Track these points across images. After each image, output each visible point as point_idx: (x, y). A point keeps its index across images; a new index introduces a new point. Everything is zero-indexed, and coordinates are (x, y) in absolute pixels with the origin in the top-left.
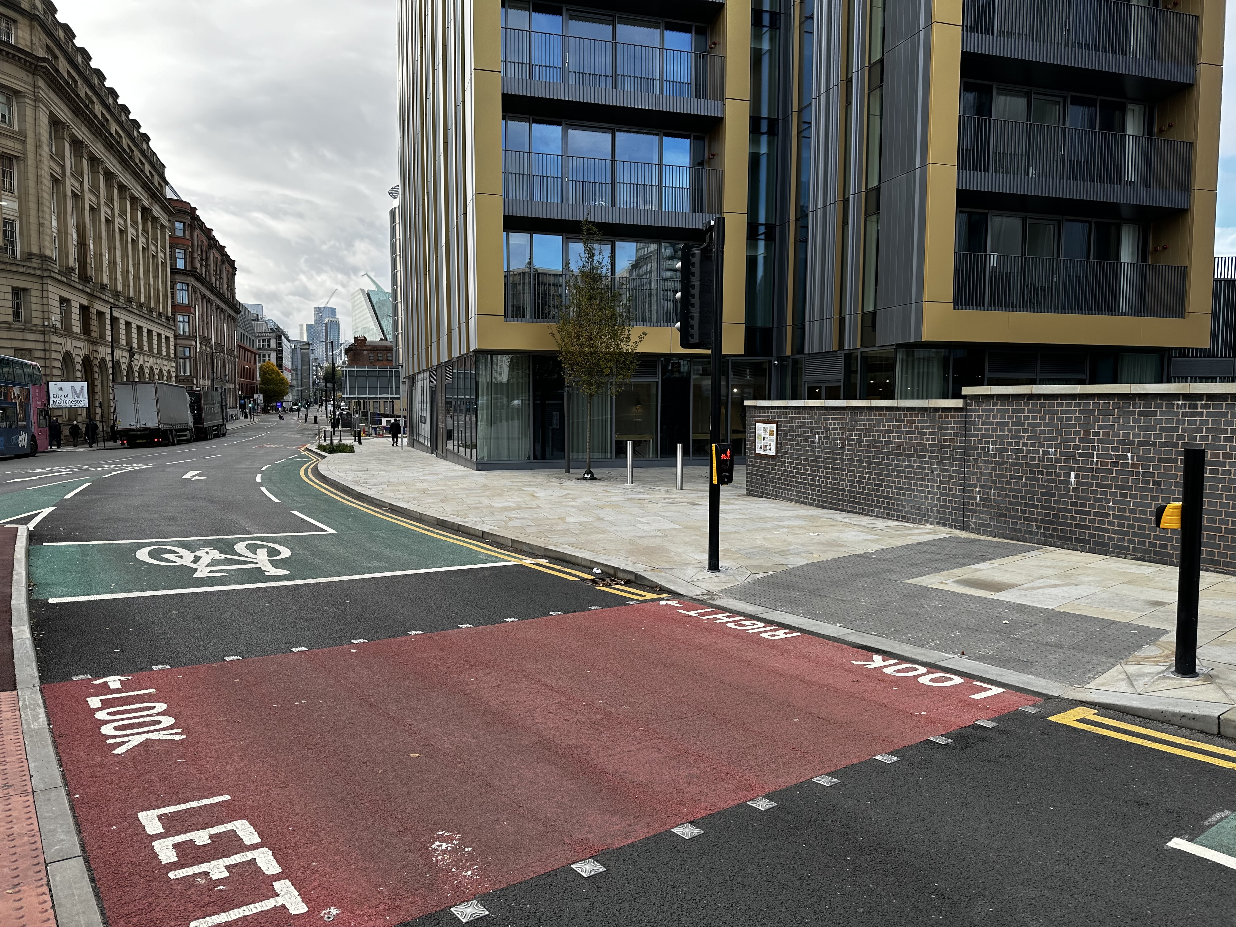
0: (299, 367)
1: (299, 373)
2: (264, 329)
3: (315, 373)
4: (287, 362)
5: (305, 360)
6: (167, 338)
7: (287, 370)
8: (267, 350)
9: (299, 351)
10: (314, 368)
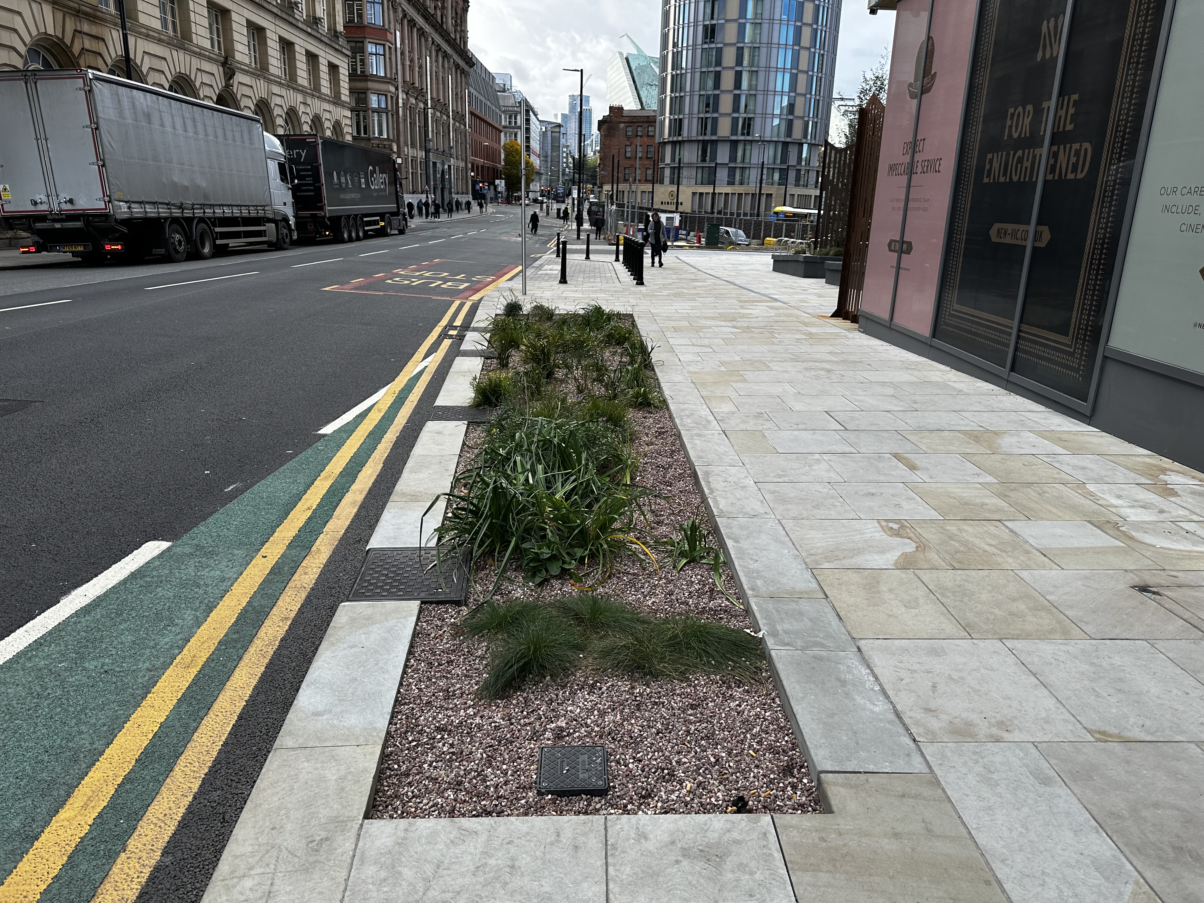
0: (549, 153)
1: (549, 159)
2: (511, 102)
3: (565, 160)
4: (535, 145)
5: (556, 146)
6: (333, 68)
7: (535, 153)
8: (513, 128)
9: (549, 133)
10: (565, 155)
